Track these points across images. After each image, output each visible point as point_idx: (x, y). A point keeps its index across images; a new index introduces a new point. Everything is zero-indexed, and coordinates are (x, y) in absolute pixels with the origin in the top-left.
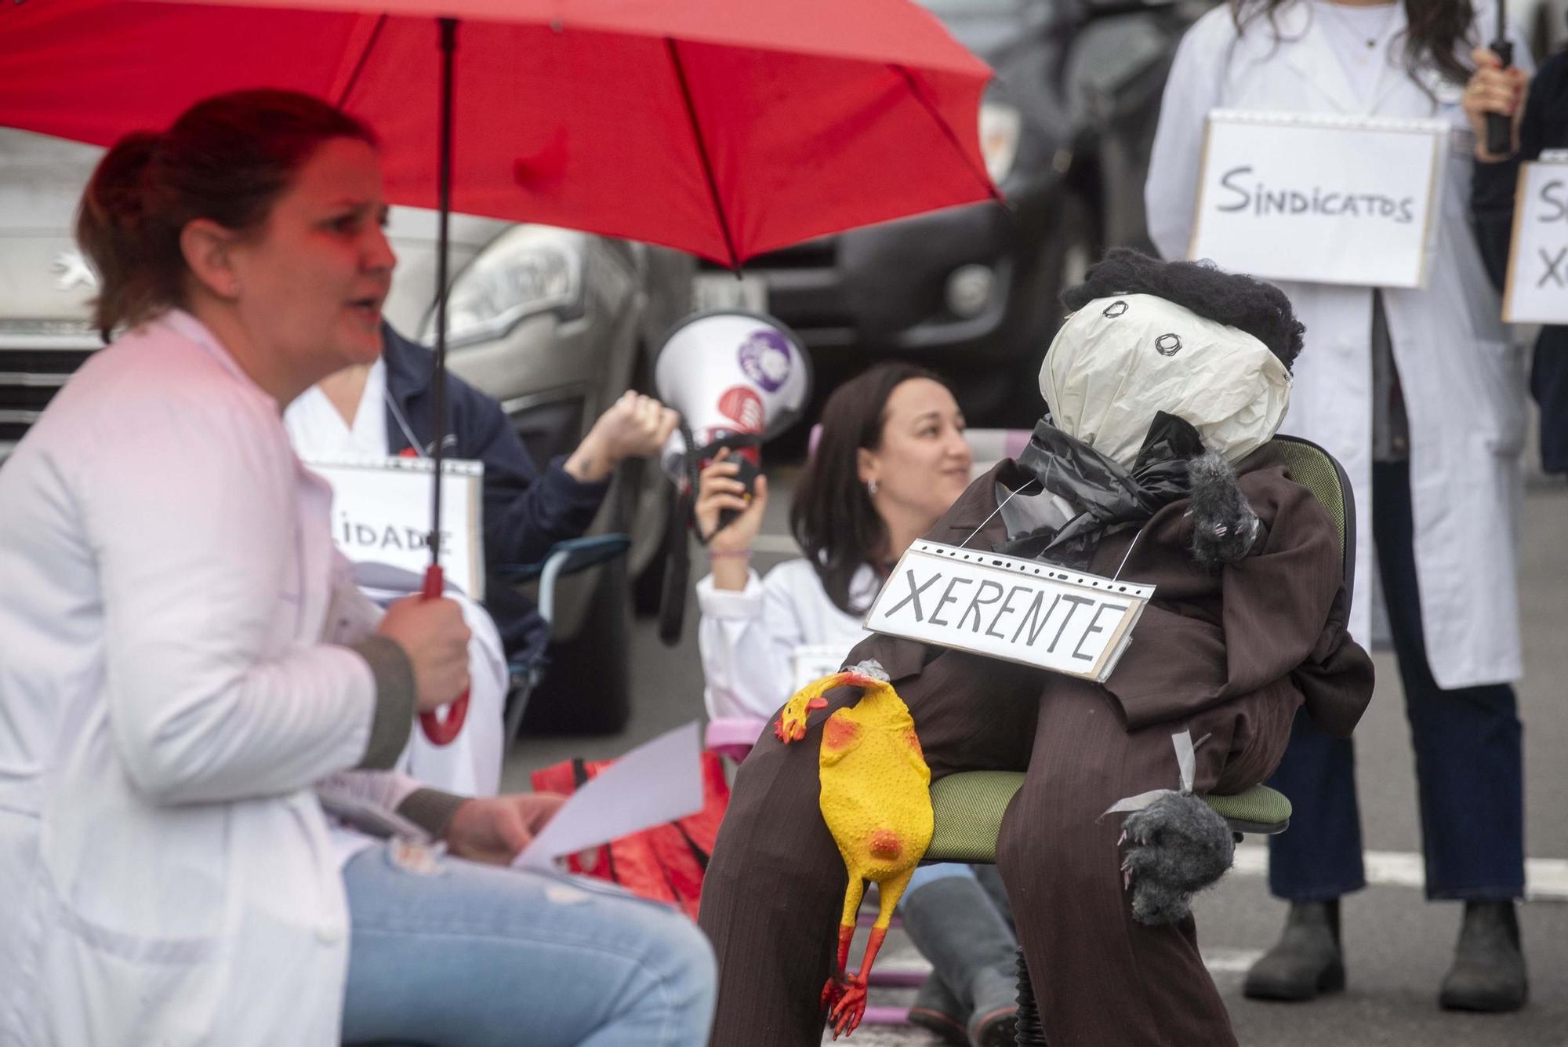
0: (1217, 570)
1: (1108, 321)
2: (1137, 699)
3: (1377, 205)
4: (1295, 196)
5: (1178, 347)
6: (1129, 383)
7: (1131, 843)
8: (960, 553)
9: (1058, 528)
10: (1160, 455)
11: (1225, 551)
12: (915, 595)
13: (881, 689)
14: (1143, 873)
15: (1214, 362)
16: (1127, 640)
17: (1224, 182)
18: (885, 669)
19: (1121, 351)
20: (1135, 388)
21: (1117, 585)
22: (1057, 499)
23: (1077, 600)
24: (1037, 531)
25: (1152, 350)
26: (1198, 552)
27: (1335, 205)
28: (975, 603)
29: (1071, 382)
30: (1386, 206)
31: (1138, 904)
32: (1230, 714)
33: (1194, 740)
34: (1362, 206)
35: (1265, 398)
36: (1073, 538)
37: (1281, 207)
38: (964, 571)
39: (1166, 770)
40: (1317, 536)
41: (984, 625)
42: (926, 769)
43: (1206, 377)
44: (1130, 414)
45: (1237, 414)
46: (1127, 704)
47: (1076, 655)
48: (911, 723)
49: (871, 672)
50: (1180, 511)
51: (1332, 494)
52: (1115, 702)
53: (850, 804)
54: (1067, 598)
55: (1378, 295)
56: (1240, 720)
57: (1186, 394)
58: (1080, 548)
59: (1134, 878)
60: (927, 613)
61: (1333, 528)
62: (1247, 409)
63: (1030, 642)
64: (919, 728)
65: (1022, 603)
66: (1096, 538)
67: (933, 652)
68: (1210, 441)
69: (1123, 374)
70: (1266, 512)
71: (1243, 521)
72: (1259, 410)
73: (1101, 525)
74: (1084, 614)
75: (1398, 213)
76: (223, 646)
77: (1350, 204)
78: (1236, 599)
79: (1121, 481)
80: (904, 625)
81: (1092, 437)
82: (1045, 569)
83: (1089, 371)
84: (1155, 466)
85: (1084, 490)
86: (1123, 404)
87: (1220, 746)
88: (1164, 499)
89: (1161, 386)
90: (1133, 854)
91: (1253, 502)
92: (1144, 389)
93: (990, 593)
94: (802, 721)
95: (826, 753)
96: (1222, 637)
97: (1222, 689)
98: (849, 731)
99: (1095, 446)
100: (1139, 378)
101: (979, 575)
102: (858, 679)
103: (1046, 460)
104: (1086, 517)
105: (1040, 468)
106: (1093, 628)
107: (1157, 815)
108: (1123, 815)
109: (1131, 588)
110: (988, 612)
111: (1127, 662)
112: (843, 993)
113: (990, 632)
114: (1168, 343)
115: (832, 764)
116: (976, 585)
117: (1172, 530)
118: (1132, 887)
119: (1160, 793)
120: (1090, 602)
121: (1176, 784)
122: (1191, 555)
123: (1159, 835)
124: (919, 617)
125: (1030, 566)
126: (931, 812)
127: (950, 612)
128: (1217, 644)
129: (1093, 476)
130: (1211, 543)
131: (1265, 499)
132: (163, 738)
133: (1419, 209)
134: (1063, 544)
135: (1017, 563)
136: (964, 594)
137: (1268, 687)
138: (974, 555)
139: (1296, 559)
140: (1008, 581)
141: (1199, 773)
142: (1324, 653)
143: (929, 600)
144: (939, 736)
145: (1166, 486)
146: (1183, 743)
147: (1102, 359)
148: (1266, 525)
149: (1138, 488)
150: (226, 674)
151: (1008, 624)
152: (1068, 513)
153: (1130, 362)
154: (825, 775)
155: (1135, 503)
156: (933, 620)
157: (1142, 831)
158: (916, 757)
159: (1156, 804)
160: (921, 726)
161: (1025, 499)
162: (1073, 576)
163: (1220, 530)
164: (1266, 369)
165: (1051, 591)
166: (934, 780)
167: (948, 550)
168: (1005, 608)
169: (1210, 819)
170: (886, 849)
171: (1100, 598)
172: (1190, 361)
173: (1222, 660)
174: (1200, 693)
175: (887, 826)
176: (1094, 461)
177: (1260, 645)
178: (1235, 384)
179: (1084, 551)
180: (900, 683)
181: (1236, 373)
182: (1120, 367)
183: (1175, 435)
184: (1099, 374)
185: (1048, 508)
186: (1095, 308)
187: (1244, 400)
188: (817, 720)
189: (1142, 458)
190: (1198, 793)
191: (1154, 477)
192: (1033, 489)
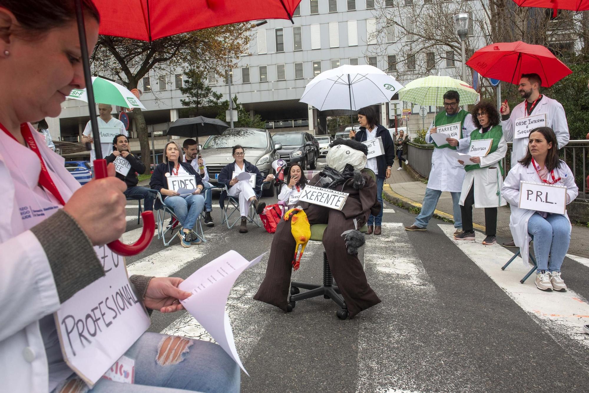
0: (358, 190)
1: (338, 149)
2: (347, 214)
5: (350, 153)
6: (341, 159)
7: (347, 240)
8: (314, 187)
9: (330, 183)
10: (347, 171)
11: (359, 187)
12: (307, 194)
13: (302, 211)
14: (349, 245)
15: (356, 155)
16: (345, 203)
18: (302, 207)
19: (340, 154)
20: (342, 160)
21: (342, 193)
22: (330, 178)
23: (335, 196)
24: (326, 183)
25: (345, 154)
26: (354, 187)
28: (317, 196)
29: (332, 159)
31: (349, 251)
32: (363, 215)
33: (357, 220)
35: (363, 161)
36: (334, 185)
38: (315, 191)
39: (352, 226)
41: (319, 200)
42: (309, 224)
43: (354, 158)
44: (342, 164)
45: (359, 164)
46: (346, 215)
47: (336, 205)
48: (306, 217)
49: (299, 208)
50: (350, 180)
52: (343, 214)
53: (297, 232)
54: (333, 195)
56: (365, 217)
57: (351, 160)
59: (348, 246)
60: (309, 198)
62: (361, 163)
63: (327, 203)
64: (308, 217)
65: (325, 196)
66: (337, 185)
67: (310, 204)
70: (366, 180)
71: (363, 182)
72: (363, 163)
73: (337, 182)
74: (337, 198)
78: (362, 195)
79: (341, 175)
80: (305, 200)
81: (335, 168)
82: (329, 190)
83: (335, 157)
84: (347, 173)
85: (335, 177)
86: (340, 162)
87: (361, 221)
88: (348, 178)
89: (347, 159)
90: (347, 242)
91: (364, 178)
92: (344, 160)
93: (320, 194)
94: (288, 217)
95: (292, 222)
96: (360, 202)
97: (361, 212)
98: (296, 218)
100: (343, 158)
101: (318, 191)
103: (327, 172)
104: (335, 181)
105: (326, 173)
106: (338, 201)
107: (351, 235)
108: (345, 234)
109: (345, 194)
110: (319, 198)
111: (345, 207)
112: (296, 263)
113: (320, 201)
114: (348, 152)
115: (293, 224)
116: (317, 193)
117: (349, 183)
118: (347, 248)
119: (351, 230)
120: (338, 196)
121: (354, 228)
123: (352, 238)
124: (308, 198)
125: (326, 190)
126: (310, 232)
127: (313, 197)
129: (335, 174)
130: (357, 185)
131: (366, 178)
134: (331, 186)
135: (324, 189)
136: (315, 194)
138: (317, 188)
139: (371, 188)
140: (323, 192)
141: (358, 226)
142: (374, 203)
143: (309, 195)
144: (311, 219)
145: (348, 176)
146: (355, 221)
147: (337, 155)
148: (366, 182)
149: (344, 176)
151: (323, 200)
152: (332, 181)
153: (342, 155)
154: (292, 226)
155: (343, 179)
156: (310, 199)
157: (349, 238)
158: (308, 222)
159: (351, 233)
161: (324, 178)
162: (334, 191)
163: (359, 183)
164: (364, 157)
165: (331, 194)
166: (311, 226)
167: (312, 187)
168: (322, 197)
169: (360, 234)
170: (303, 239)
171: (339, 196)
172: (352, 155)
173: (361, 206)
174: (358, 212)
175: (303, 235)
176: (336, 172)
177: (367, 204)
178: (359, 159)
179: (335, 187)
180: (305, 210)
181: (359, 157)
182: (340, 156)
183: (349, 167)
184: (336, 157)
185: (328, 180)
186: (335, 147)
187: (360, 162)
188: (291, 217)
189: (344, 171)
190: (358, 230)
191: (346, 175)
192: (325, 177)
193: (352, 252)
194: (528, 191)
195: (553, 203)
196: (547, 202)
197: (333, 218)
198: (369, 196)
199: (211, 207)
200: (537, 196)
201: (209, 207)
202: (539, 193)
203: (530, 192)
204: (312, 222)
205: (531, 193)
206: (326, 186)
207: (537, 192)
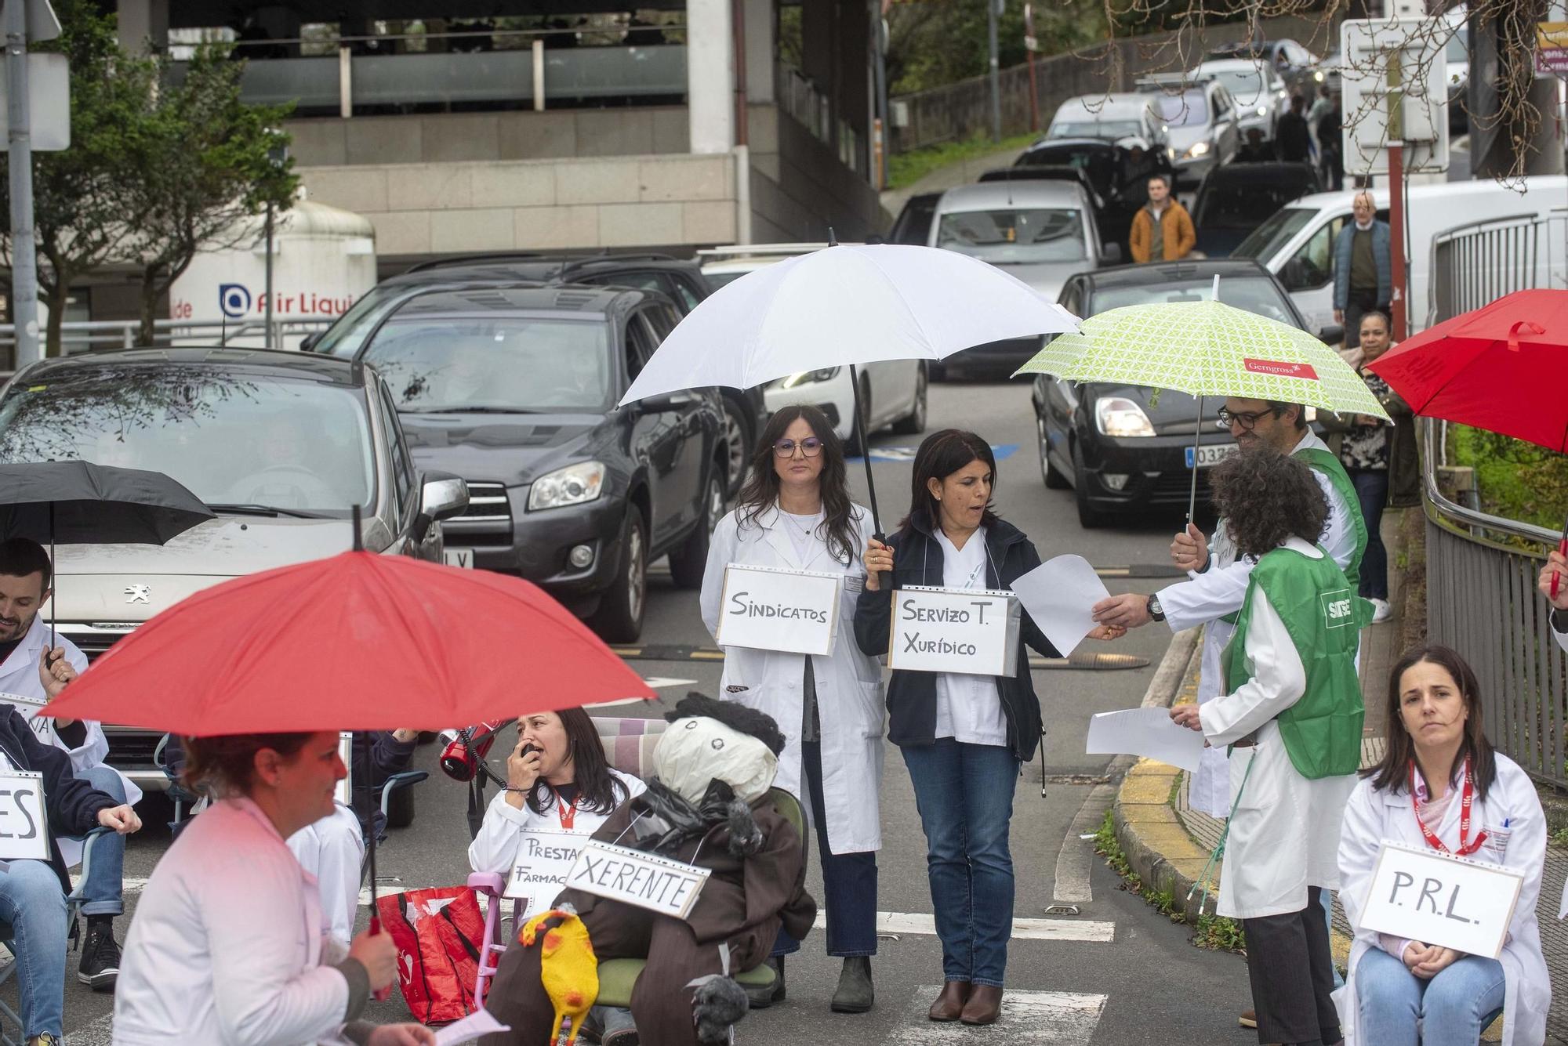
0: (741, 860)
1: (688, 731)
2: (702, 929)
3: (809, 613)
4: (768, 607)
5: (723, 745)
6: (698, 763)
7: (698, 1002)
8: (613, 847)
9: (662, 834)
10: (713, 800)
11: (745, 851)
12: (590, 869)
13: (571, 919)
14: (704, 1017)
15: (740, 753)
16: (697, 898)
17: (734, 599)
18: (575, 907)
19: (694, 747)
20: (700, 766)
21: (692, 868)
22: (661, 820)
23: (672, 876)
24: (651, 836)
25: (710, 747)
26: (732, 850)
27: (788, 613)
28: (621, 875)
29: (669, 761)
30: (813, 615)
31: (701, 1032)
32: (748, 935)
33: (730, 948)
34: (802, 613)
35: (765, 771)
36: (671, 841)
37: (762, 614)
38: (615, 858)
39: (715, 965)
40: (790, 842)
41: (625, 887)
42: (595, 959)
43: (736, 761)
44: (699, 778)
45: (751, 780)
46: (697, 931)
47: (671, 904)
48: (587, 935)
49: (567, 909)
50: (722, 828)
51: (797, 818)
52: (691, 929)
53: (557, 978)
54: (667, 874)
55: (808, 658)
56: (752, 938)
57: (726, 769)
58: (673, 846)
59: (699, 1019)
60: (596, 879)
61: (798, 837)
62: (756, 777)
63: (648, 896)
64: (592, 937)
65: (644, 875)
66: (681, 841)
67: (598, 899)
68: (738, 793)
69: (695, 758)
70: (766, 830)
71: (755, 836)
72: (762, 777)
73: (683, 835)
74: (676, 883)
75: (819, 618)
76: (271, 979)
77: (795, 613)
78: (750, 873)
79: (694, 812)
80: (584, 885)
81: (679, 789)
82: (656, 858)
83: (678, 756)
84: (711, 805)
85: (675, 817)
86: (695, 774)
87: (742, 951)
88: (715, 822)
89: (714, 765)
90: (699, 1008)
91: (760, 825)
92: (706, 766)
93: (628, 870)
94: (533, 935)
95: (545, 951)
96: (744, 895)
97: (744, 923)
98: (556, 940)
99: (681, 794)
100: (703, 761)
101: (623, 860)
102: (561, 914)
103: (656, 799)
104: (676, 831)
105: (653, 803)
106: (680, 891)
107: (710, 989)
108: (695, 988)
109: (699, 870)
110: (627, 880)
111: (697, 909)
113: (628, 890)
114: (717, 744)
115: (547, 958)
116: (621, 865)
117: (719, 839)
118: (698, 1024)
119: (713, 976)
120: (679, 877)
121: (721, 972)
122: (728, 851)
123: (712, 999)
124: (592, 881)
125: (649, 856)
126: (597, 981)
127: (609, 879)
128: (741, 899)
129: (679, 809)
130: (739, 847)
131: (765, 823)
132: (240, 1028)
133: (829, 616)
134: (665, 845)
135: (642, 854)
136: (615, 870)
137: (766, 920)
138: (620, 849)
139: (781, 855)
140: (637, 864)
141: (732, 965)
142: (793, 899)
143: (597, 872)
144: (600, 942)
145: (716, 815)
146: (724, 950)
147: (685, 750)
148: (766, 837)
149: (703, 816)
150: (272, 993)
151: (637, 886)
152: (667, 828)
153: (698, 752)
154: (544, 963)
155: (701, 824)
156: (599, 883)
157: (704, 996)
158: (590, 953)
159: (711, 983)
160: (593, 936)
161: (645, 819)
162: (670, 863)
163: (744, 841)
164: (766, 757)
165: (659, 870)
166: (599, 964)
167: (607, 845)
168: (635, 878)
169: (737, 990)
170: (575, 1002)
171: (683, 876)
172: (728, 753)
173: (744, 907)
174: (733, 925)
175: (575, 989)
176: (679, 802)
177: (762, 899)
178: (750, 765)
179: (675, 848)
180: (582, 916)
181: (751, 759)
182: (694, 755)
183: (720, 790)
184: (683, 758)
185: (657, 824)
186: (682, 722)
187: (755, 773)
188: (541, 935)
189: (705, 800)
190: (732, 975)
191: (710, 811)
192: (649, 815)
193: (710, 1036)
194: (1399, 874)
195: (1468, 921)
196: (1449, 915)
197: (662, 941)
198: (771, 877)
199: (120, 892)
200: (1425, 892)
201: (111, 891)
202: (1432, 886)
203: (1404, 880)
204: (605, 952)
205: (1407, 881)
206: (649, 844)
207: (1427, 880)
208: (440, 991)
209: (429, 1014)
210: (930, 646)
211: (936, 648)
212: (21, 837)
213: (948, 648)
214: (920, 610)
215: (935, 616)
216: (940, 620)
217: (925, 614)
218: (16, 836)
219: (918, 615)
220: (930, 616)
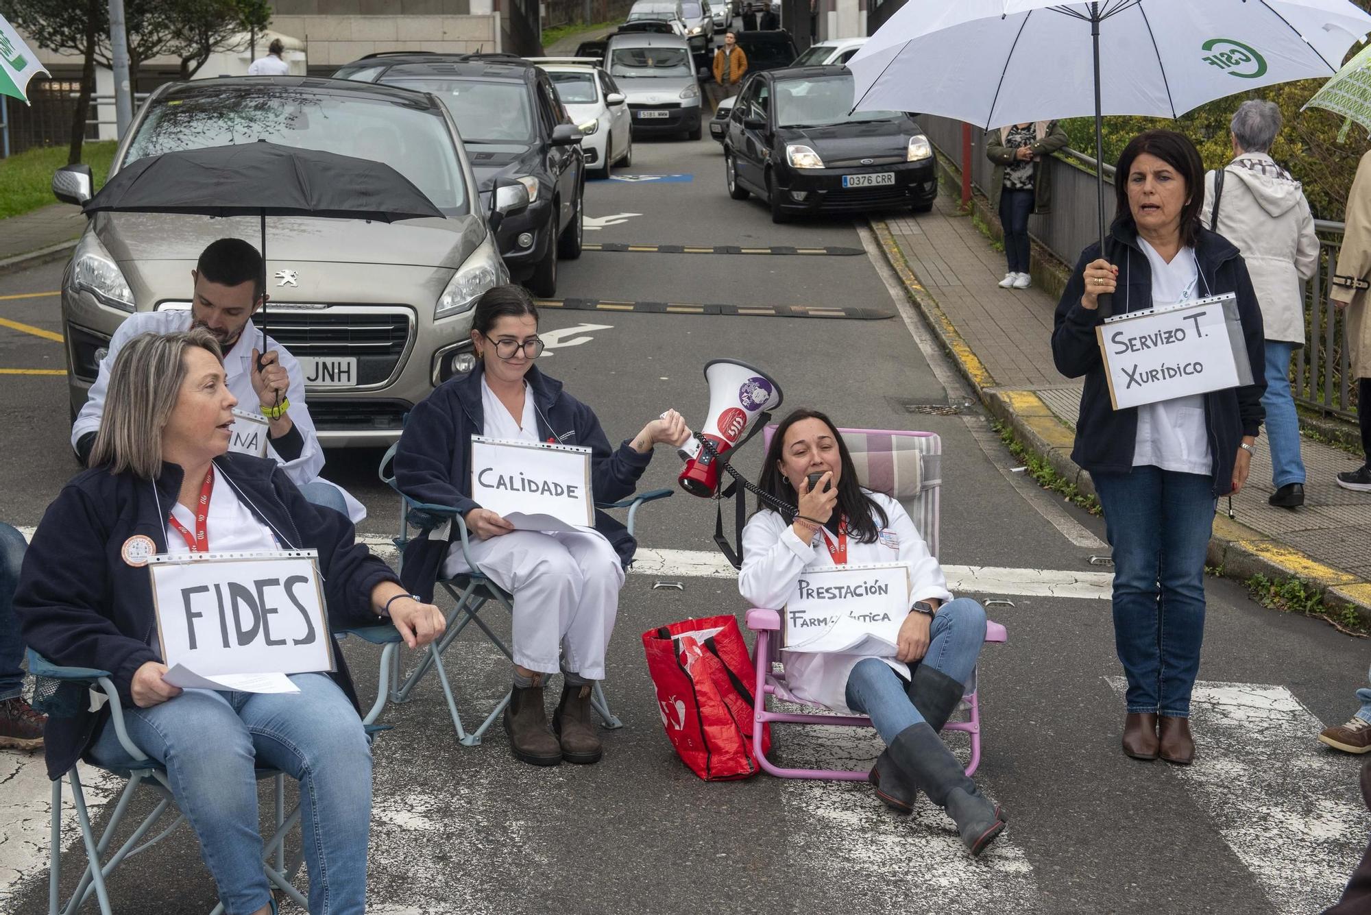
208: (721, 743)
209: (709, 769)
210: (1152, 375)
211: (1160, 375)
212: (297, 642)
213: (1172, 373)
214: (1130, 340)
215: (1149, 342)
216: (1156, 344)
217: (1137, 343)
218: (290, 643)
219: (1130, 346)
220: (1143, 344)
